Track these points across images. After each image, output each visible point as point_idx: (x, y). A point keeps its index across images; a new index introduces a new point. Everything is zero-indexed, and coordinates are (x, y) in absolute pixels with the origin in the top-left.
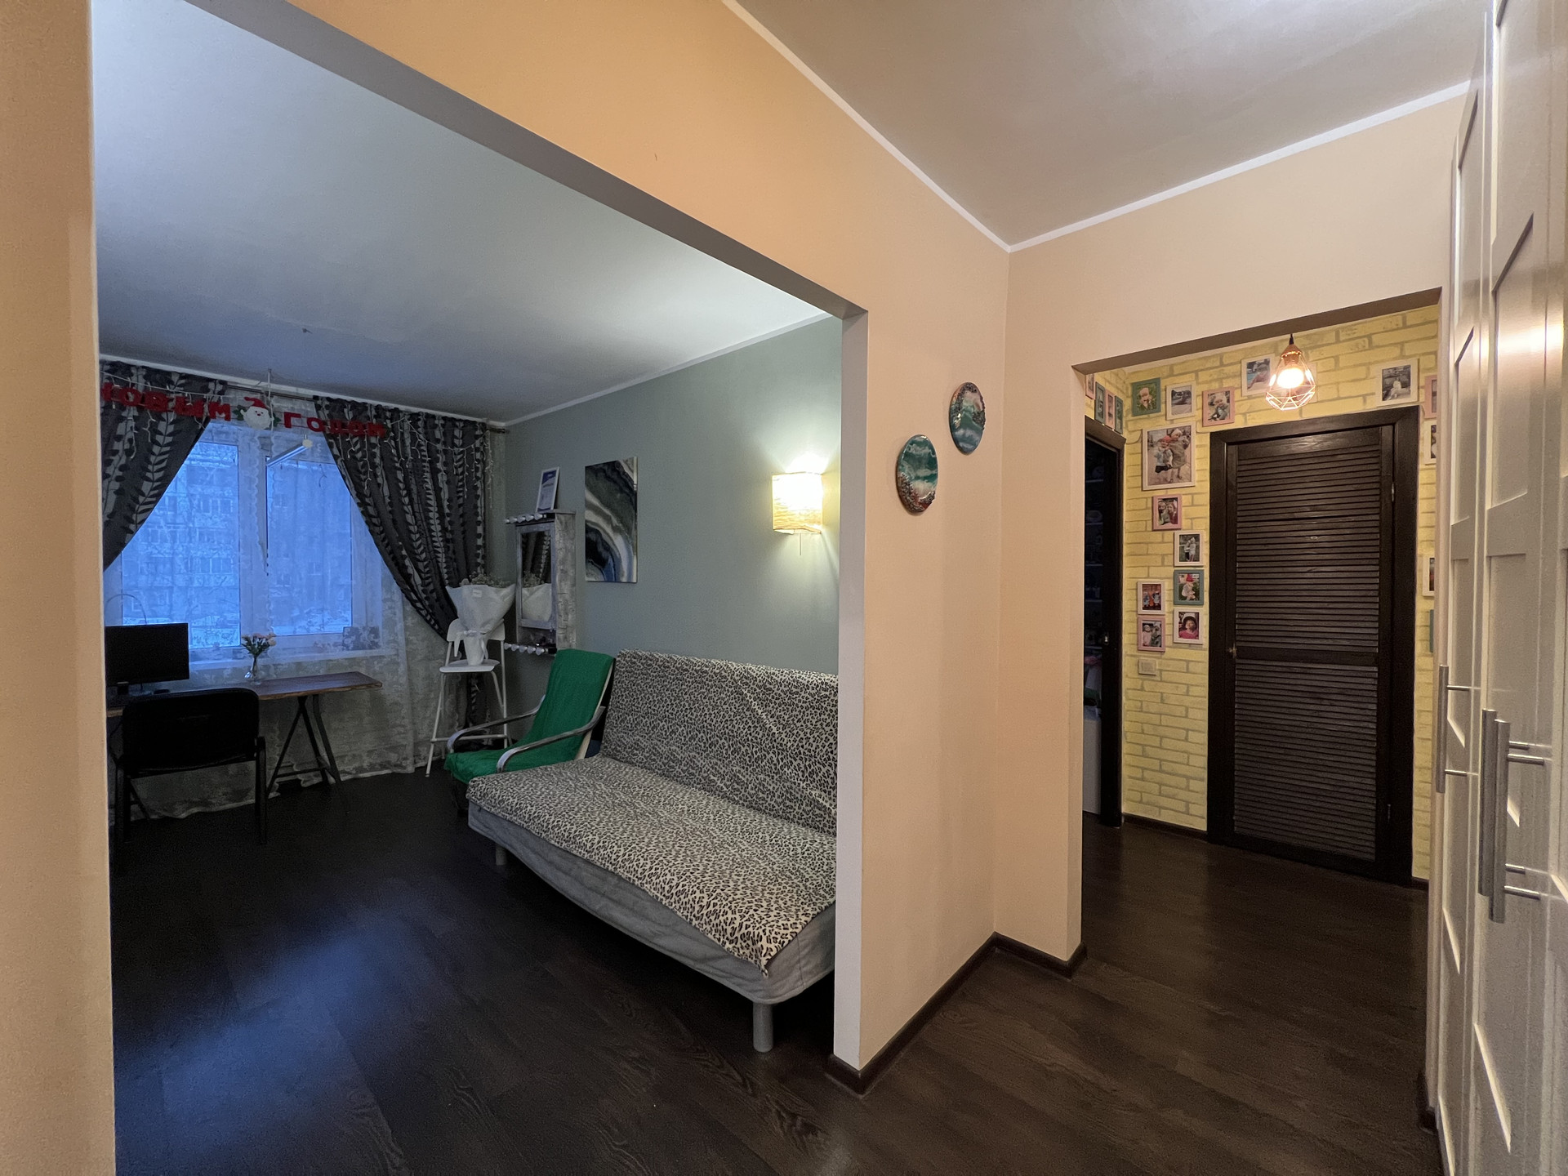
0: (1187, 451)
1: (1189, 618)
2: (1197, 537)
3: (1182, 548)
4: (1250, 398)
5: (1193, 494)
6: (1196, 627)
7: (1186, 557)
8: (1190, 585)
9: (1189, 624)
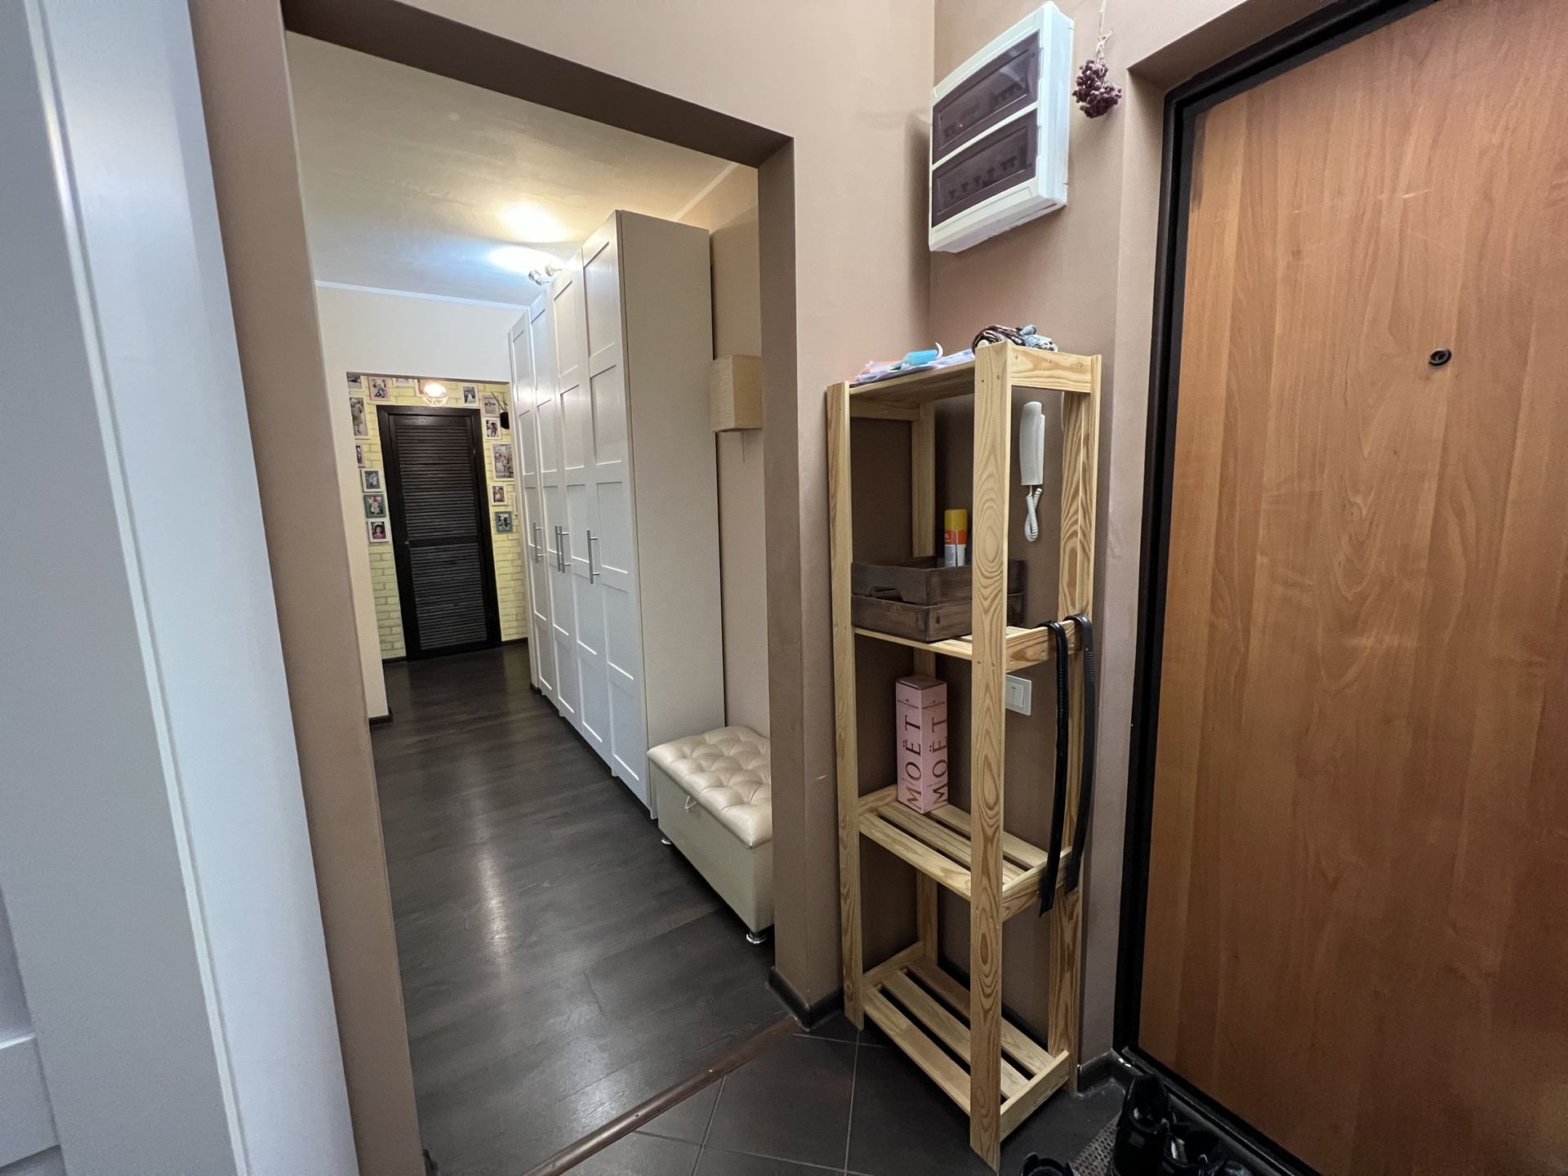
0: (362, 415)
1: (379, 526)
2: (376, 472)
3: (367, 480)
4: (398, 387)
5: (370, 444)
6: (383, 532)
7: (371, 486)
8: (376, 505)
9: (378, 528)
